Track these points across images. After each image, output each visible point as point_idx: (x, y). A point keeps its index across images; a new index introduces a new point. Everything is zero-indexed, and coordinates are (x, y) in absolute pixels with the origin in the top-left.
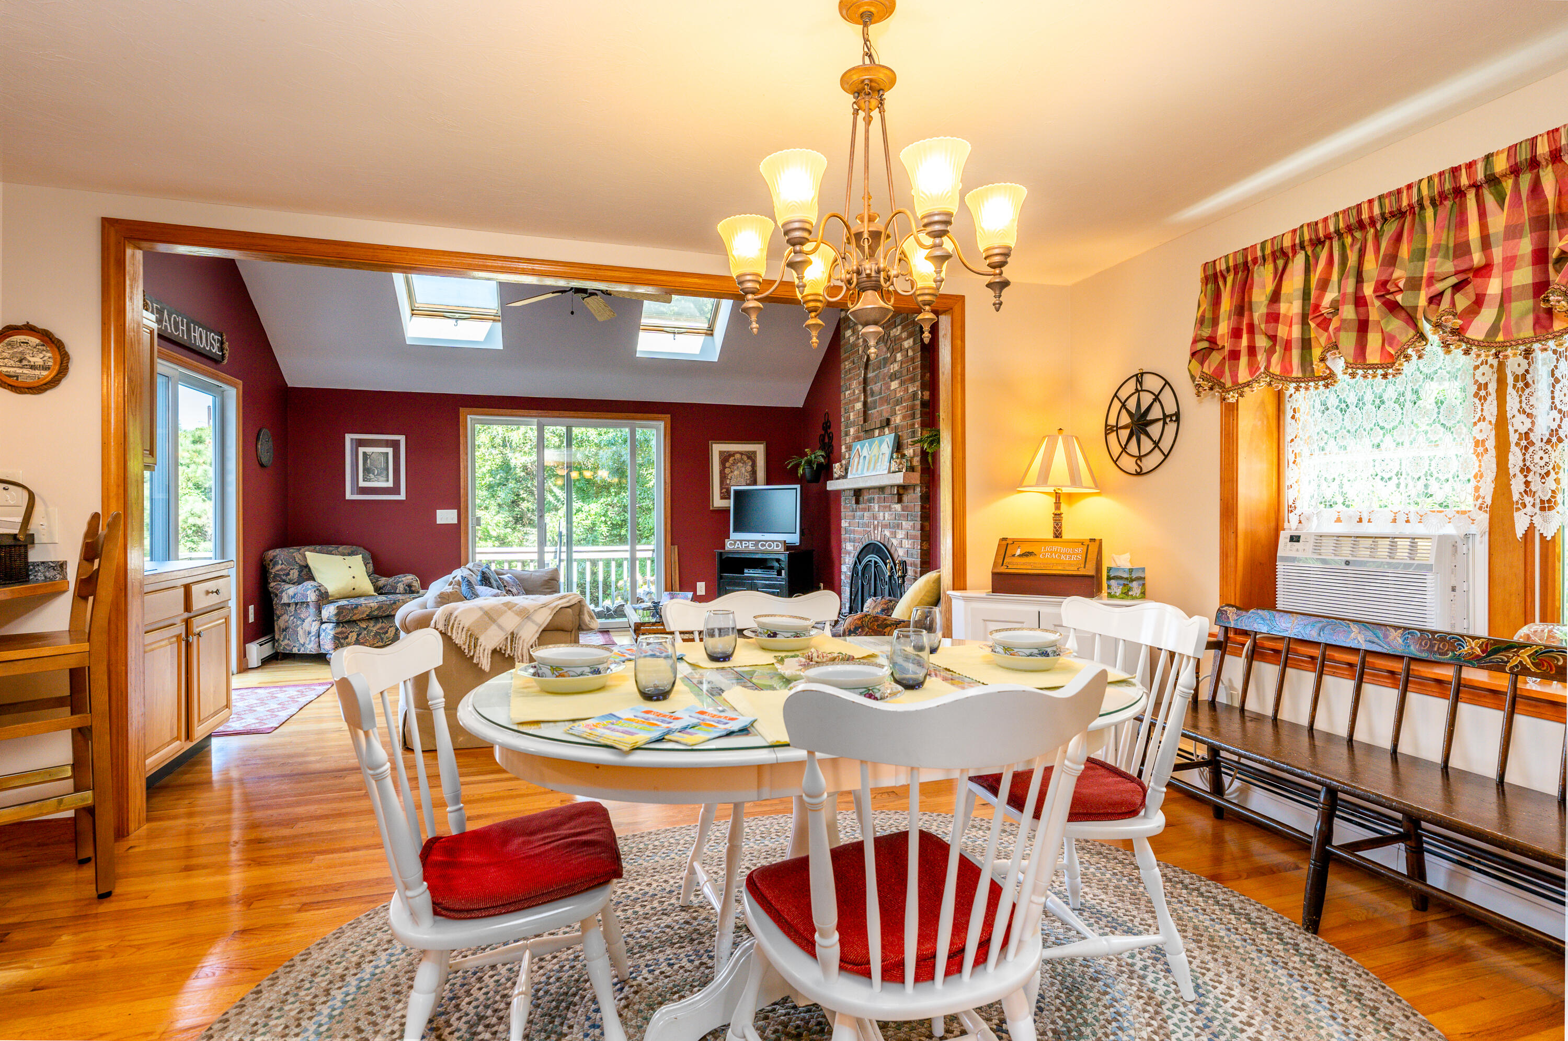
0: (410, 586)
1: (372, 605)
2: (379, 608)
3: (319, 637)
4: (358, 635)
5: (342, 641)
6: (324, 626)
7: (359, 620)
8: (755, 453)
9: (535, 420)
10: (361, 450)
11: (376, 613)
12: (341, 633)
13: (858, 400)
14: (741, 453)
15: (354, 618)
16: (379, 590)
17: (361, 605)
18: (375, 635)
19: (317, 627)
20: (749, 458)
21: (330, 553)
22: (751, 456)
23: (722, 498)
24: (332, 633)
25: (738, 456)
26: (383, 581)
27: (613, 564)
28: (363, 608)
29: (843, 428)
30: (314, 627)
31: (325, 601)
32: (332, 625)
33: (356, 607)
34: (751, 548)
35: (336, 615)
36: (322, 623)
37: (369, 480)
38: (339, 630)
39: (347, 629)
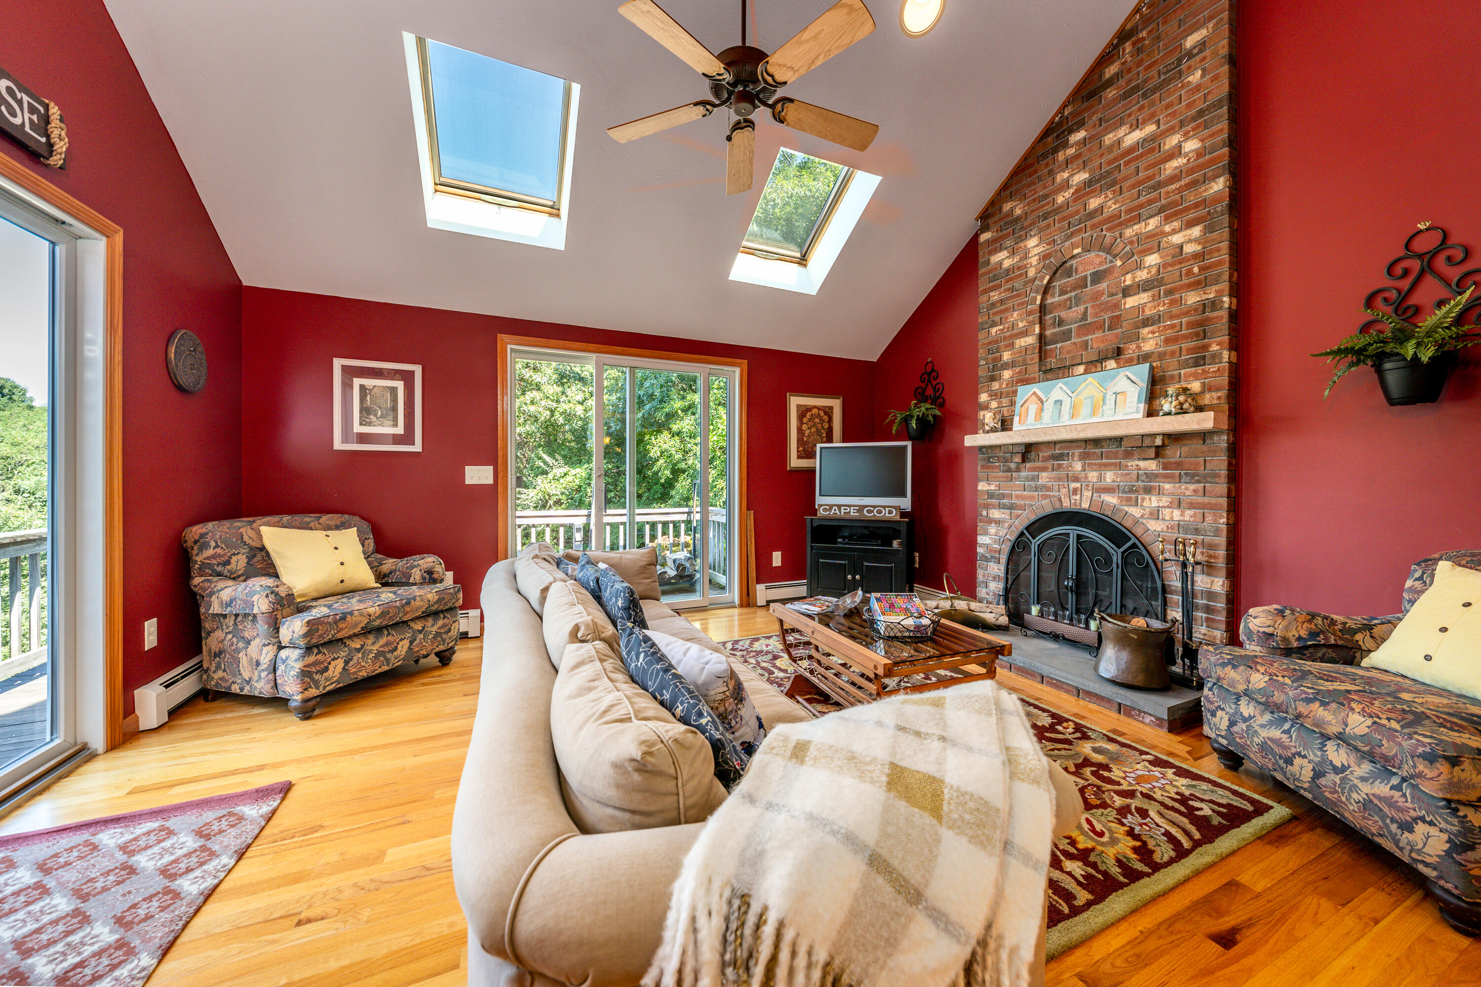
0: (430, 572)
1: (371, 610)
2: (383, 614)
3: (275, 670)
4: (346, 663)
5: (317, 677)
6: (283, 653)
7: (349, 637)
8: (831, 408)
9: (594, 356)
10: (357, 382)
11: (377, 623)
12: (314, 664)
14: (819, 408)
15: (339, 636)
16: (384, 580)
17: (351, 613)
18: (376, 657)
19: (271, 656)
20: (826, 413)
21: (306, 527)
22: (828, 411)
23: (799, 457)
24: (298, 666)
25: (815, 411)
26: (389, 564)
28: (356, 618)
30: (266, 656)
31: (287, 611)
32: (297, 653)
33: (343, 618)
34: (853, 514)
35: (305, 635)
36: (281, 648)
37: (369, 424)
38: (312, 659)
39: (326, 655)
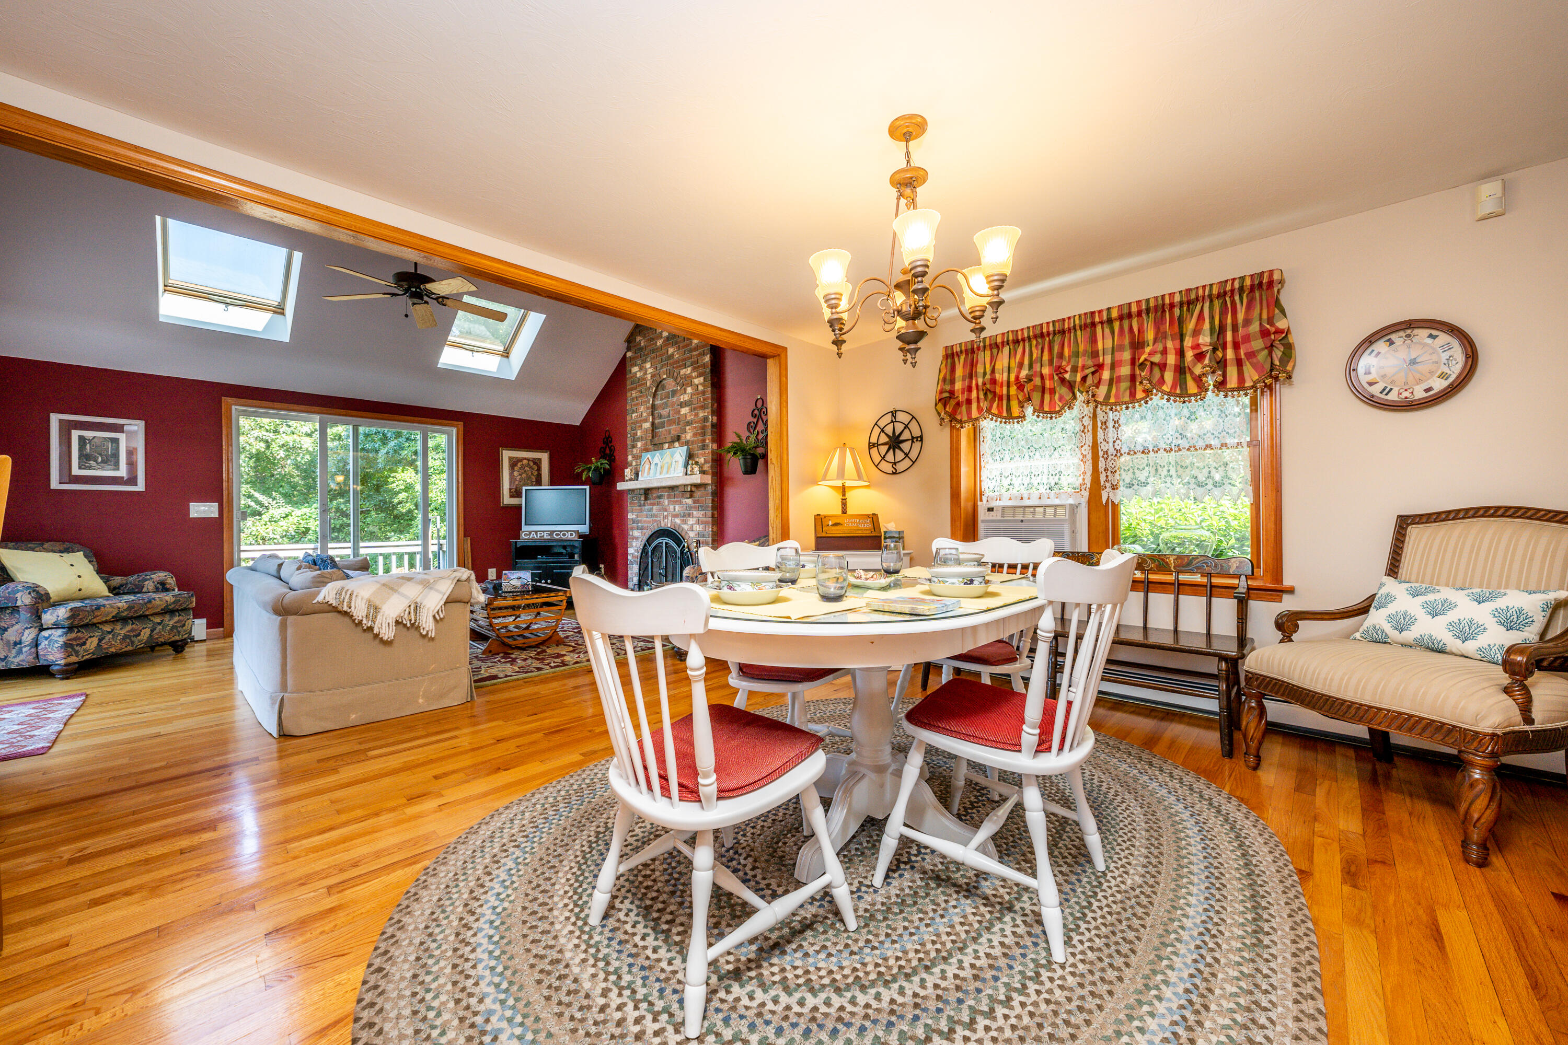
0: (163, 584)
1: (120, 605)
2: (130, 608)
3: (37, 646)
4: (100, 640)
5: (77, 648)
6: (45, 634)
7: (101, 623)
8: (540, 460)
9: (317, 417)
10: (75, 434)
11: (124, 614)
12: (75, 639)
13: (646, 420)
14: (528, 460)
15: (95, 621)
16: (116, 591)
17: (104, 606)
18: (124, 639)
19: (33, 635)
20: (535, 463)
21: (33, 550)
22: (537, 463)
23: (511, 496)
24: (62, 640)
25: (525, 462)
26: (117, 580)
27: (394, 558)
28: (108, 609)
29: (629, 442)
30: (29, 636)
31: (45, 604)
32: (60, 632)
33: (92, 610)
34: (546, 536)
35: (68, 618)
36: (42, 629)
37: (90, 468)
38: (73, 635)
39: (84, 634)
